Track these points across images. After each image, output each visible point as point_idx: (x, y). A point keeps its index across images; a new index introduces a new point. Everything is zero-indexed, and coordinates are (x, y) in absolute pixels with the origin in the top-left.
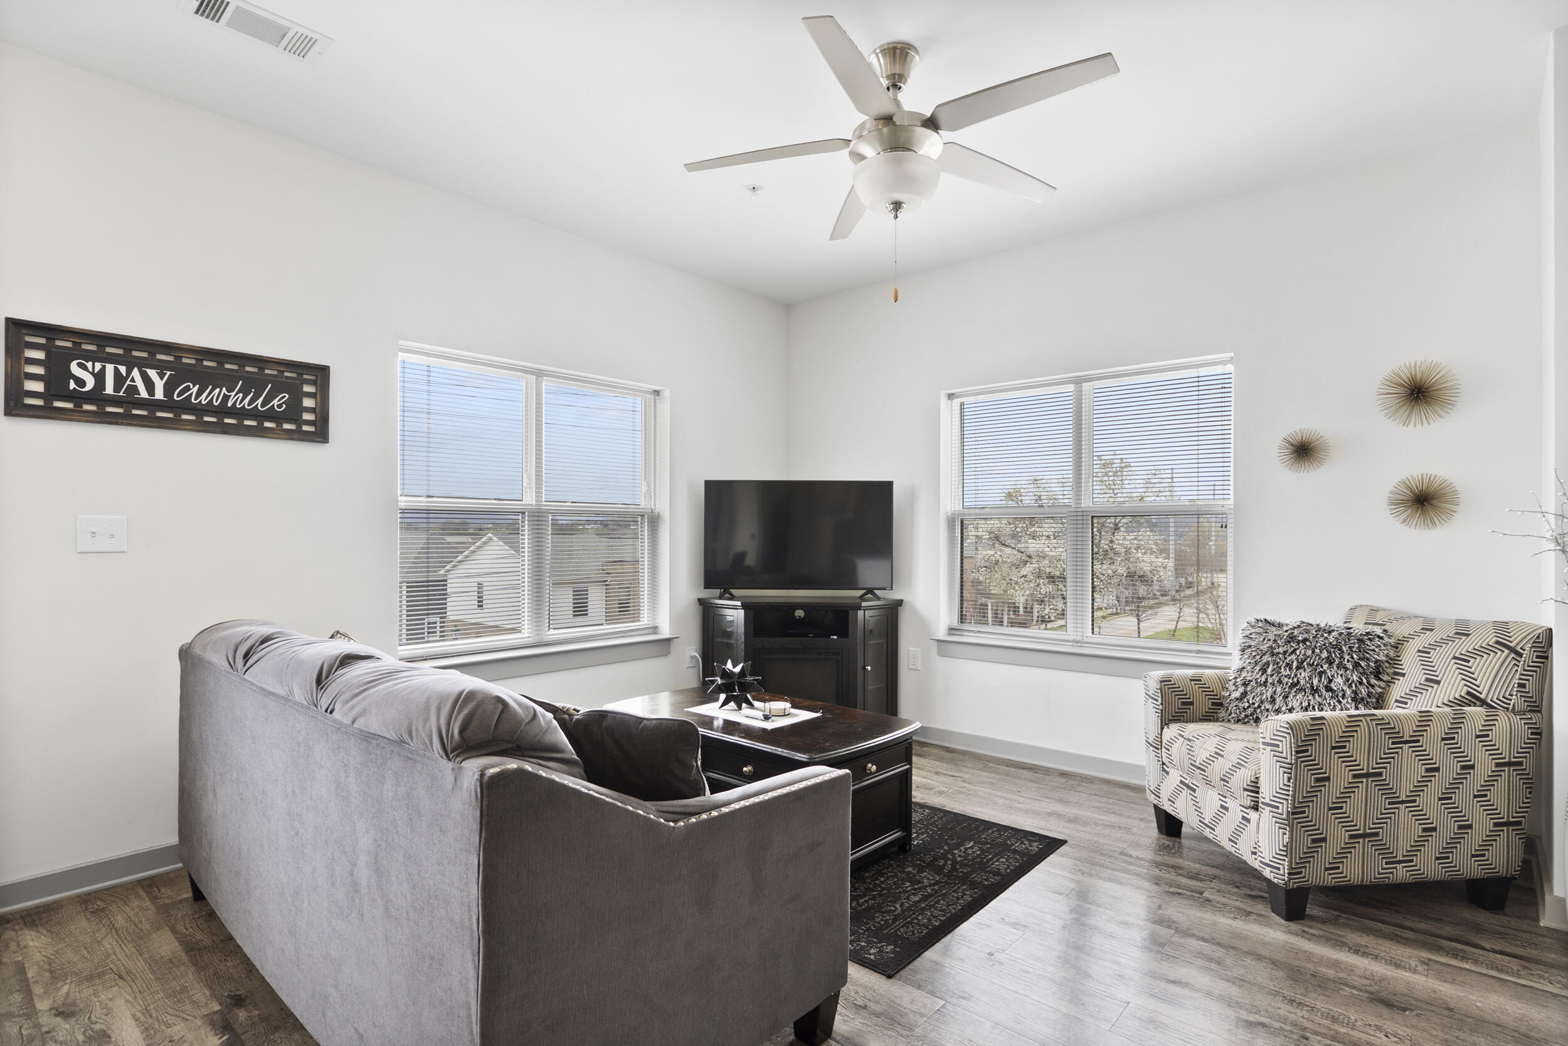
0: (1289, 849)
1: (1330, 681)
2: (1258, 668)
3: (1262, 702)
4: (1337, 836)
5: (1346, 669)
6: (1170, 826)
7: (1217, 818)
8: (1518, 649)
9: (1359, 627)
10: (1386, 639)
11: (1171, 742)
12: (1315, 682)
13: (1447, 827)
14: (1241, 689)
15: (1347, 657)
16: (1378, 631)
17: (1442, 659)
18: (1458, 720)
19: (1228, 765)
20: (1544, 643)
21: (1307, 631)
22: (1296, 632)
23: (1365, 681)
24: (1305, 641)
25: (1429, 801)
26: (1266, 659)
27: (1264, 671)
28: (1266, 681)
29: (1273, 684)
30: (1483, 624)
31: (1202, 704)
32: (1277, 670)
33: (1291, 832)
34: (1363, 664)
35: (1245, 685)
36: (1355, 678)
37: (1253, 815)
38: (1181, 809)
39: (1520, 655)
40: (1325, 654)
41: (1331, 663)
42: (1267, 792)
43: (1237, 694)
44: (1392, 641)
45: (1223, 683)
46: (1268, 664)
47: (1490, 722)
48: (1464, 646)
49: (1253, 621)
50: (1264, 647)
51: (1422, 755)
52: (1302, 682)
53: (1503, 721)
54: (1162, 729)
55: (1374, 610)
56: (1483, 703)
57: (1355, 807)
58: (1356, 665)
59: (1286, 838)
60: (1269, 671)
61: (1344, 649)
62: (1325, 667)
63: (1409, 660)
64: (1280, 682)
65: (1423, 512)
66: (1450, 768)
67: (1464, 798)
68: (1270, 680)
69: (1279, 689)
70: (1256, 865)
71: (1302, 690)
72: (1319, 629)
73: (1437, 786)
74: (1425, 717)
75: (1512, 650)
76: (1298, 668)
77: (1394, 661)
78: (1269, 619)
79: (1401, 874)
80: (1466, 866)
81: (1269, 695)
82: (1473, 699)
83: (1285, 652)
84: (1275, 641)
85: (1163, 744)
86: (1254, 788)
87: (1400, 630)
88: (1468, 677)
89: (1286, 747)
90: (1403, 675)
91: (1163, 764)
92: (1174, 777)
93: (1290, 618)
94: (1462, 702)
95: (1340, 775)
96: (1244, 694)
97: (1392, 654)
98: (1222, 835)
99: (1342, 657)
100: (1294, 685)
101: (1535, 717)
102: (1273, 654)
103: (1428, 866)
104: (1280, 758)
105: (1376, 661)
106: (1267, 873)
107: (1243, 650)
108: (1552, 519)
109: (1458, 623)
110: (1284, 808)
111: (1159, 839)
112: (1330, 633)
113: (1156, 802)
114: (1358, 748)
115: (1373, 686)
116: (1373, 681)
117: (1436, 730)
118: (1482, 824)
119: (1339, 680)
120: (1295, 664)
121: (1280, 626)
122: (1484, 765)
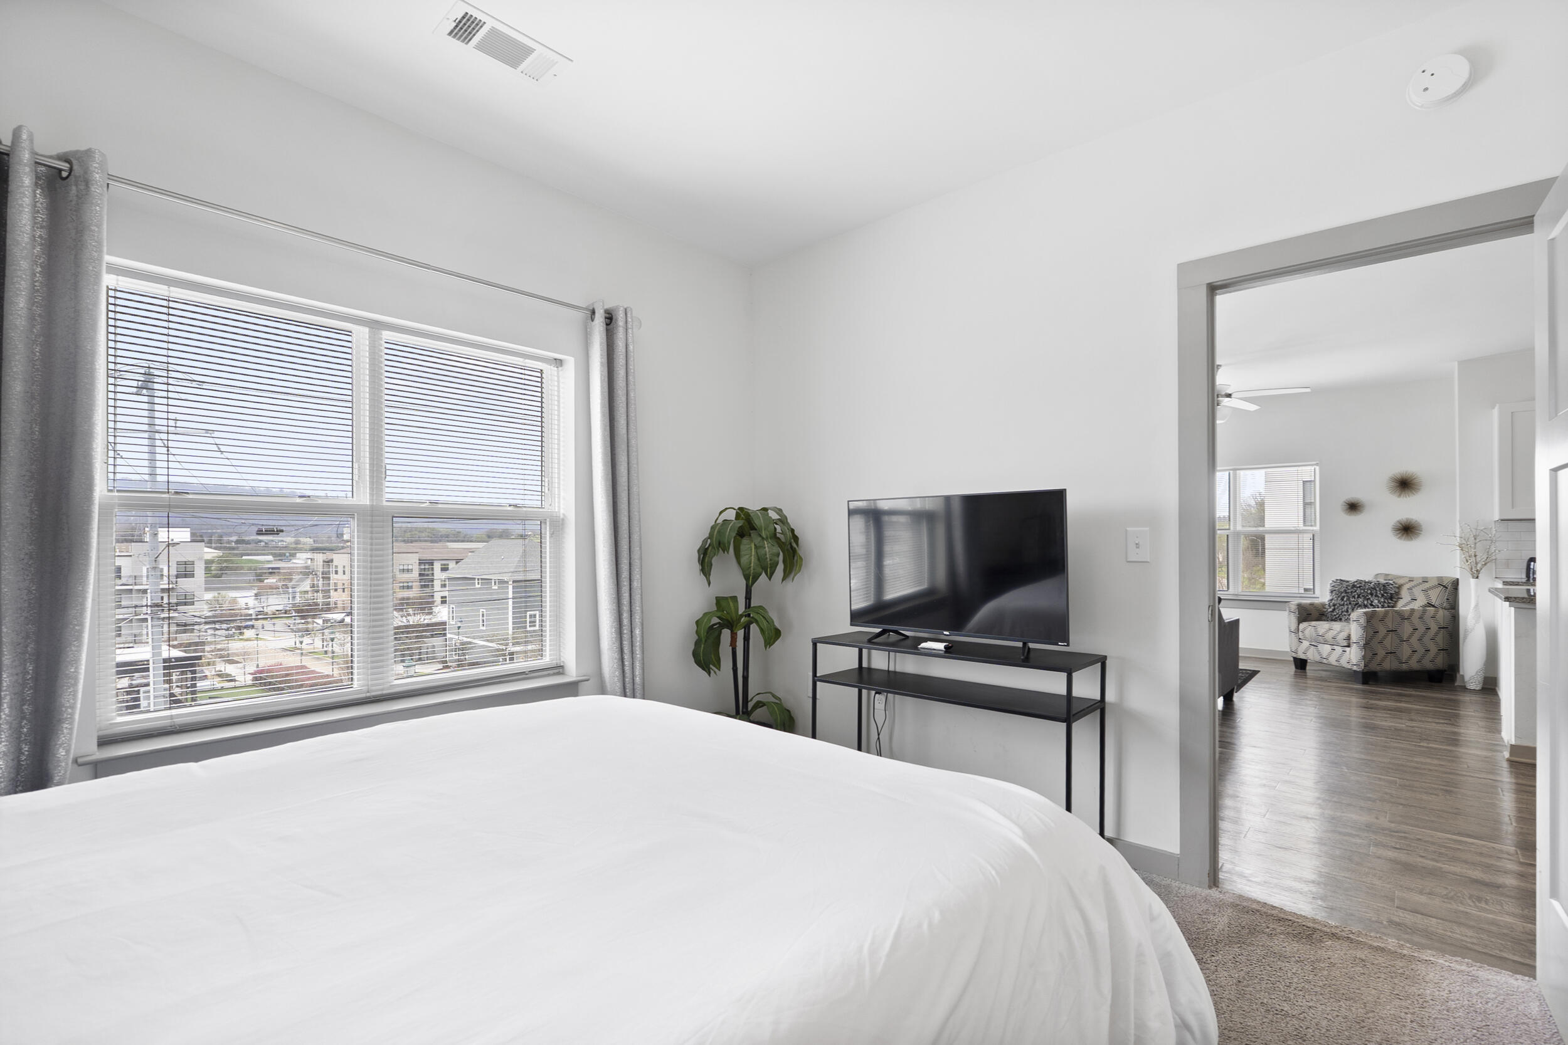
0: (1364, 657)
1: (1372, 602)
2: (1339, 599)
3: (1342, 612)
4: (1381, 653)
5: (1379, 597)
6: (1301, 664)
7: (1329, 654)
8: (1446, 586)
9: (1382, 581)
10: (1395, 585)
11: (1305, 629)
12: (1366, 602)
13: (1421, 651)
14: (1333, 608)
15: (1379, 592)
16: (1391, 582)
17: (1417, 592)
18: (1424, 612)
19: (1336, 632)
20: (1456, 584)
21: (1361, 583)
22: (1356, 583)
23: (1386, 601)
24: (1360, 587)
25: (1414, 640)
26: (1343, 595)
27: (1342, 599)
28: (1344, 604)
29: (1347, 604)
30: (1433, 578)
31: (1315, 614)
32: (1348, 599)
33: (1365, 651)
34: (1385, 595)
35: (1334, 605)
36: (1382, 600)
37: (1348, 649)
38: (1311, 655)
39: (1447, 588)
40: (1369, 592)
41: (1371, 594)
42: (1354, 638)
43: (1331, 610)
44: (1397, 586)
45: (1323, 605)
46: (1344, 597)
47: (1436, 612)
48: (1426, 586)
49: (1335, 580)
50: (1342, 590)
51: (1412, 624)
52: (1360, 603)
53: (1441, 612)
54: (1299, 625)
55: (1387, 575)
56: (1433, 606)
57: (1387, 642)
58: (1383, 595)
59: (1363, 653)
60: (1345, 599)
61: (1377, 589)
62: (1370, 596)
63: (1404, 593)
64: (1350, 604)
65: (1407, 534)
66: (1422, 629)
67: (1426, 640)
68: (1346, 603)
69: (1350, 606)
70: (1349, 667)
71: (1360, 606)
72: (1365, 582)
73: (1417, 635)
74: (1413, 610)
75: (1444, 586)
76: (1358, 597)
77: (1398, 593)
78: (1342, 579)
79: (1404, 667)
80: (1428, 665)
81: (1345, 609)
82: (1430, 605)
83: (1352, 592)
84: (1347, 588)
85: (1300, 630)
86: (1349, 638)
87: (1400, 582)
88: (1428, 597)
89: (1363, 621)
90: (1401, 598)
91: (1300, 639)
92: (1306, 644)
93: (1352, 578)
94: (1425, 606)
95: (1382, 631)
96: (1334, 610)
97: (1397, 590)
98: (1332, 660)
99: (1376, 593)
100: (1356, 604)
101: (1453, 611)
102: (1346, 593)
103: (1414, 664)
104: (1360, 625)
105: (1391, 594)
106: (1355, 668)
107: (1332, 592)
108: (1458, 539)
109: (1423, 577)
110: (1362, 643)
111: (1295, 672)
112: (1371, 583)
113: (1295, 656)
114: (1389, 621)
115: (1390, 603)
116: (1390, 601)
117: (1417, 615)
118: (1434, 650)
119: (1376, 601)
120: (1356, 596)
121: (1348, 582)
122: (1434, 628)
